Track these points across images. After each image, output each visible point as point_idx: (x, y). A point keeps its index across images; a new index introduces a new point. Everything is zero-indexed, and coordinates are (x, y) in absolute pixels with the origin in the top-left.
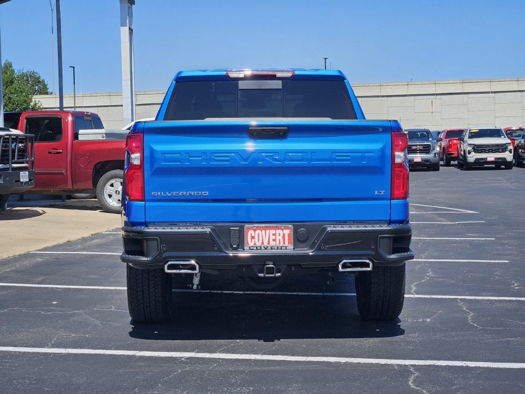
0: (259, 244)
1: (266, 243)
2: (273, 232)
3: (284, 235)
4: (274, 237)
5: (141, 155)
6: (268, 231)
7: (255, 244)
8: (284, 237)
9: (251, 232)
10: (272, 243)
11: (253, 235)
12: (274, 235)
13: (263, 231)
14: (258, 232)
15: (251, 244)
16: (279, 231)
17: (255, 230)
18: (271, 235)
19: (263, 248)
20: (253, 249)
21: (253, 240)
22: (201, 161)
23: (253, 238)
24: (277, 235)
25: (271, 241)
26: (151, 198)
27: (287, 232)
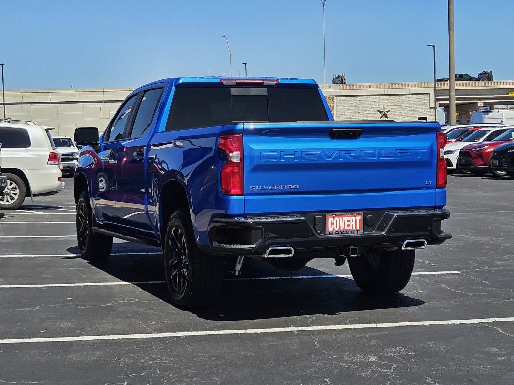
0: (337, 229)
1: (342, 228)
2: (348, 218)
3: (356, 220)
4: (349, 223)
5: (241, 153)
6: (344, 218)
7: (334, 229)
8: (356, 223)
9: (331, 219)
10: (347, 228)
11: (333, 221)
12: (348, 221)
13: (341, 218)
14: (337, 218)
15: (331, 229)
16: (352, 218)
17: (334, 217)
18: (346, 221)
19: (340, 232)
20: (332, 234)
21: (332, 226)
22: (294, 158)
23: (332, 224)
24: (351, 220)
25: (346, 225)
26: (250, 192)
27: (359, 218)
